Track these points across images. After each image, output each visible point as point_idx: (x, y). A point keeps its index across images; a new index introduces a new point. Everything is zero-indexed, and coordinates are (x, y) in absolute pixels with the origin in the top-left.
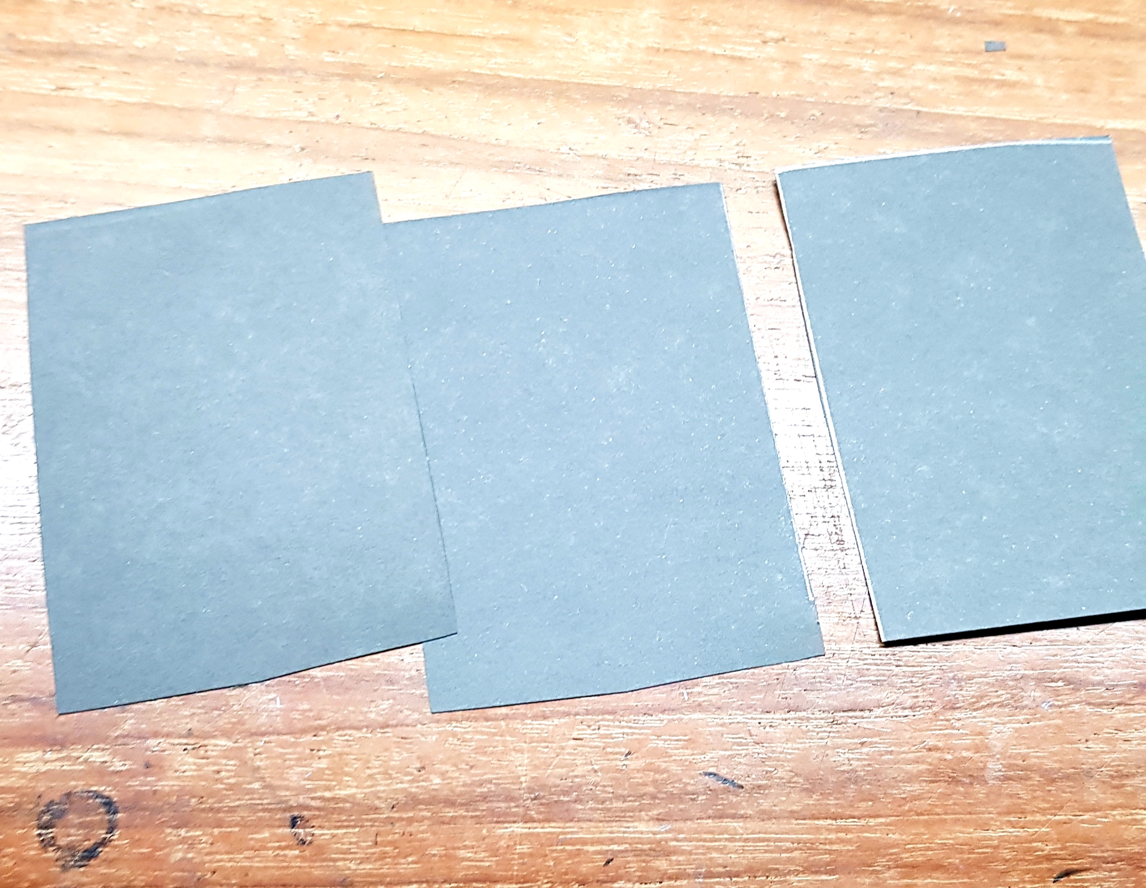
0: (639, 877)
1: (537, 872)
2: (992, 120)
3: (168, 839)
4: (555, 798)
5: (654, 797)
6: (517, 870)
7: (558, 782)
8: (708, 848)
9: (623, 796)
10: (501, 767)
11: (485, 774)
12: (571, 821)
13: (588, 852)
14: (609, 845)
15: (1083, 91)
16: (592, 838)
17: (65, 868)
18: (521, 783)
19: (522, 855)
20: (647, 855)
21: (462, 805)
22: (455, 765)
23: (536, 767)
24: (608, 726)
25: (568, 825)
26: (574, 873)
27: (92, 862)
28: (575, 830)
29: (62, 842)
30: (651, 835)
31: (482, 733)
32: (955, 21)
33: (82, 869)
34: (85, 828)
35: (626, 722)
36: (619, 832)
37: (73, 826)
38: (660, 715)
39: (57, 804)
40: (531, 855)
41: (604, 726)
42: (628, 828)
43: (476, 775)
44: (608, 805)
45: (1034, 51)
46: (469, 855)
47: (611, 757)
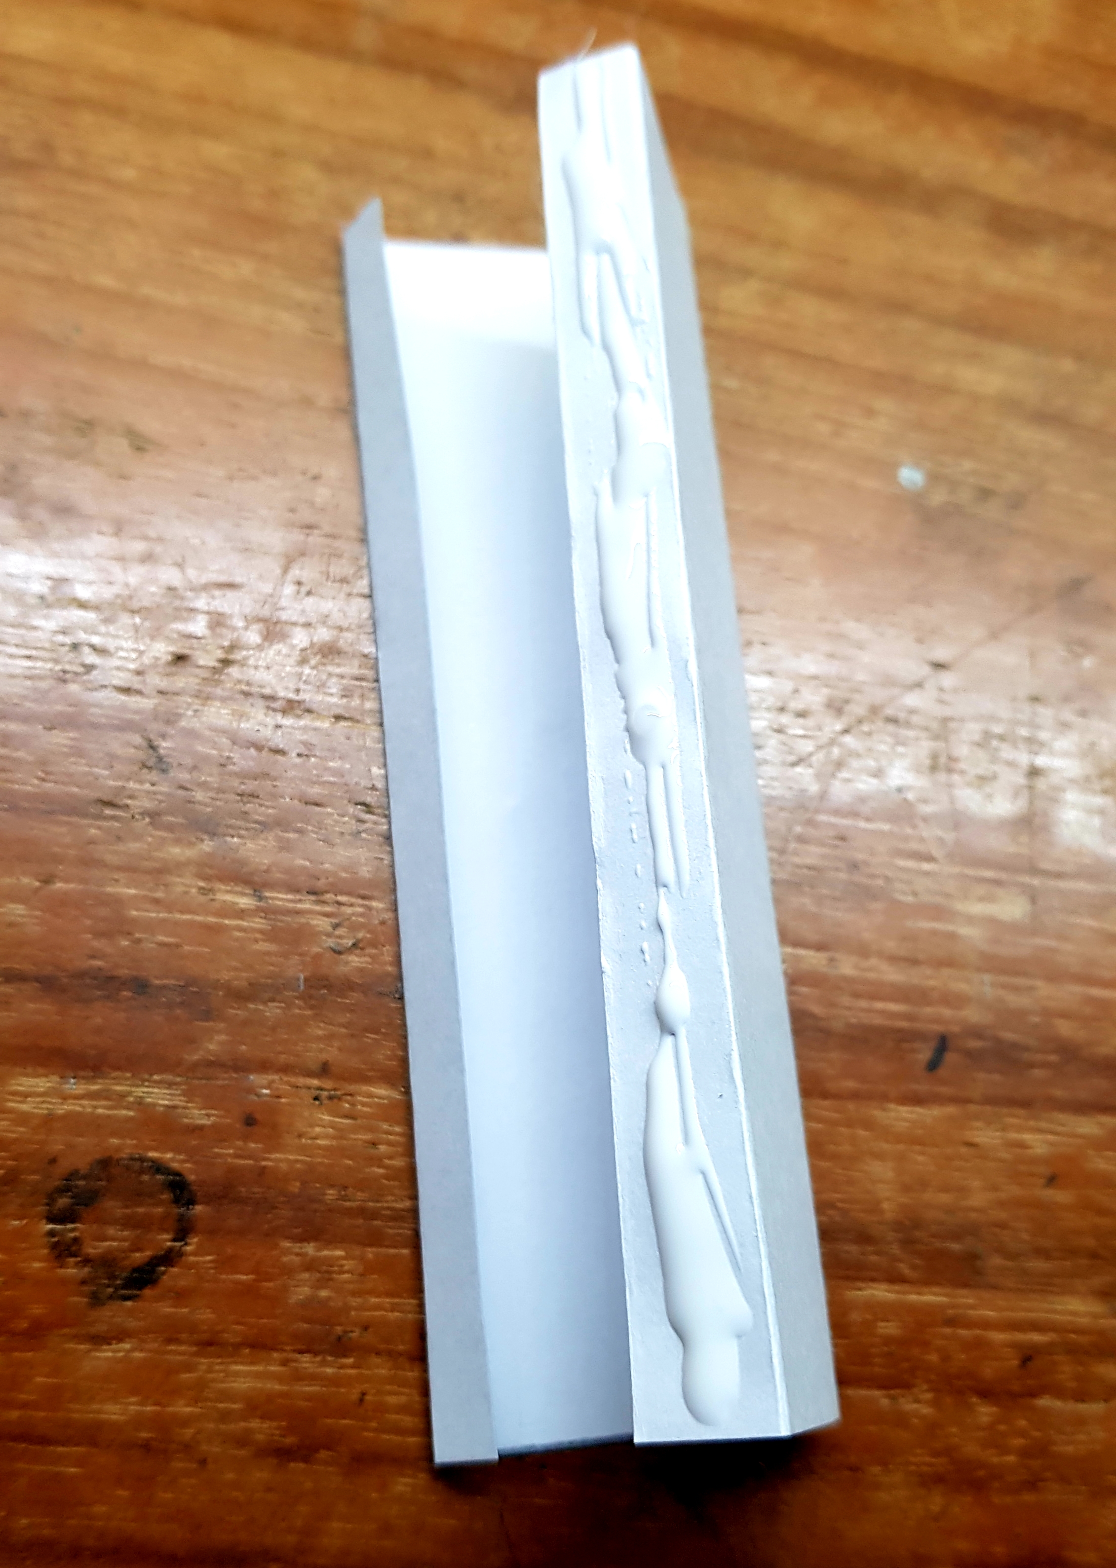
0: (1076, 1389)
1: (912, 1371)
3: (285, 1259)
4: (939, 1244)
5: (1096, 1255)
6: (880, 1366)
7: (941, 1216)
9: (1045, 1249)
12: (966, 1286)
13: (989, 1341)
14: (1026, 1333)
16: (1000, 1319)
17: (96, 1300)
18: (884, 1212)
19: (888, 1340)
20: (1088, 1354)
24: (1021, 1127)
25: (961, 1292)
26: (970, 1376)
27: (147, 1292)
28: (974, 1301)
29: (93, 1249)
30: (1092, 1321)
31: (818, 1119)
33: (129, 1303)
34: (135, 1227)
35: (1049, 1123)
36: (1040, 1311)
37: (114, 1222)
39: (84, 1177)
40: (902, 1340)
41: (1015, 1126)
42: (1057, 1304)
44: (1024, 1263)
47: (1026, 1180)
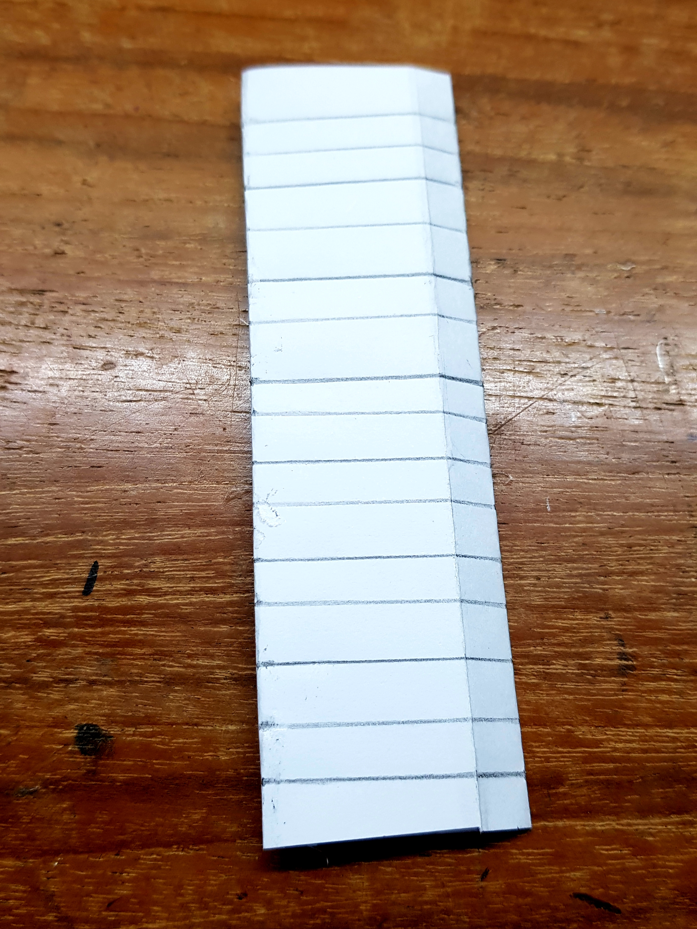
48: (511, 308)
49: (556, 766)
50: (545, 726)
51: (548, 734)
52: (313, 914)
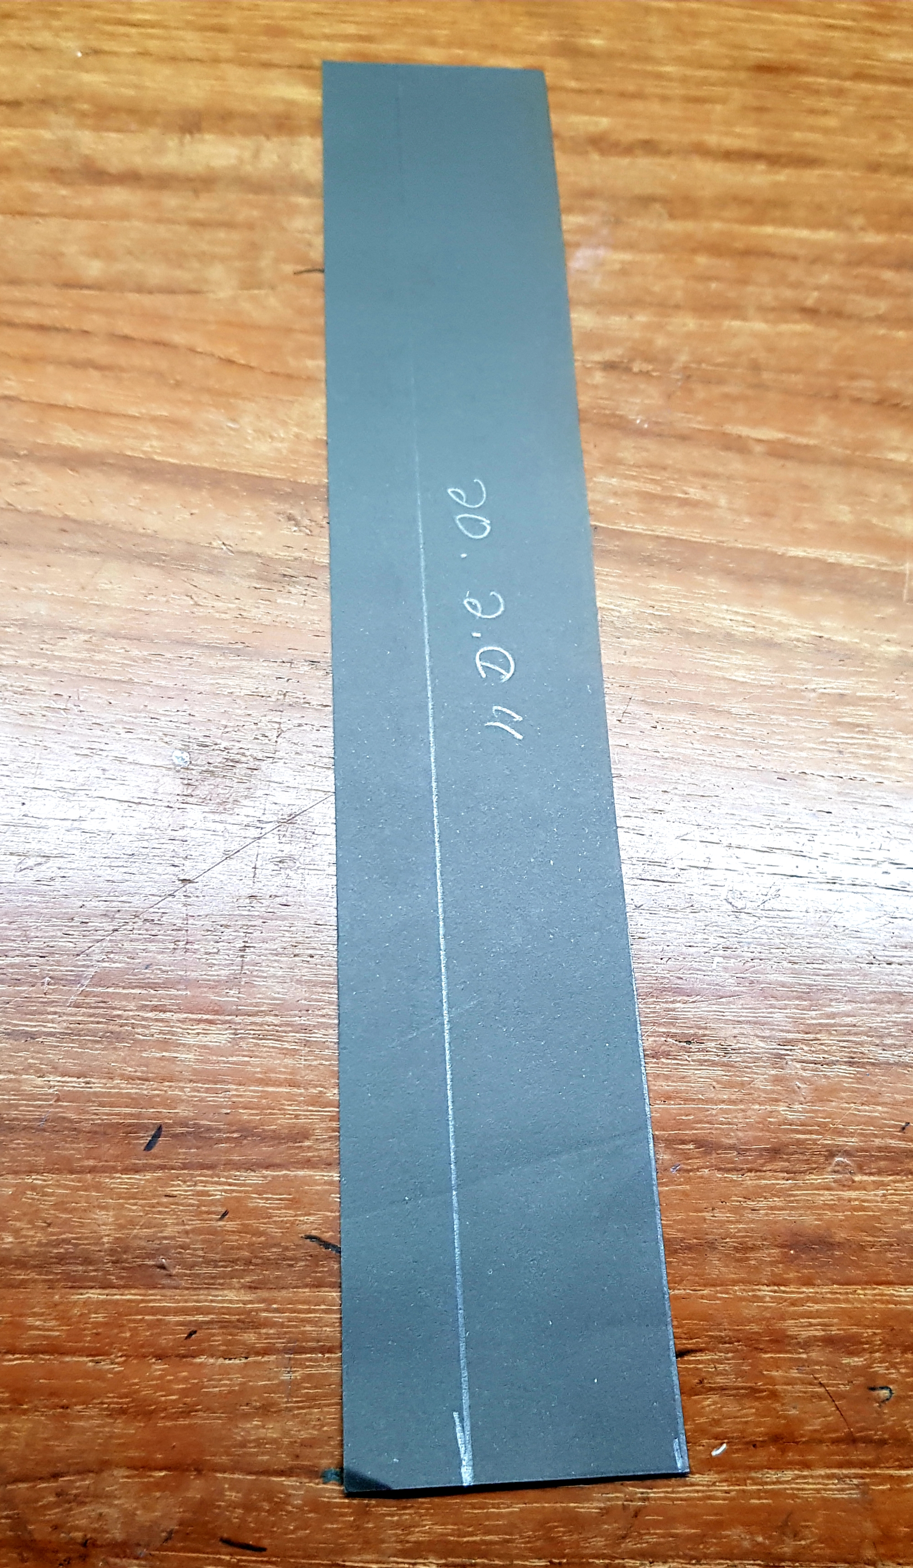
0: (224, 1351)
1: (111, 1344)
2: (670, 540)
4: (139, 1261)
5: (249, 1262)
6: (89, 1342)
7: (143, 1243)
8: (303, 1320)
9: (213, 1261)
10: (82, 1225)
11: (64, 1233)
12: (155, 1288)
13: (169, 1322)
14: (193, 1315)
15: (768, 514)
16: (175, 1308)
18: (103, 1244)
19: (97, 1325)
20: (235, 1327)
21: (35, 1267)
22: (30, 1222)
23: (121, 1227)
24: (206, 1182)
25: (150, 1292)
26: (150, 1346)
28: (158, 1297)
30: (241, 1305)
31: (66, 1187)
32: (641, 433)
35: (227, 1178)
36: (206, 1301)
38: (264, 1172)
40: (105, 1324)
41: (202, 1182)
42: (217, 1296)
43: (53, 1234)
44: (197, 1270)
45: (720, 470)
46: (38, 1323)
47: (205, 1216)
48: (319, 707)
49: (304, 1123)
50: (299, 1087)
51: (301, 1095)
52: (58, 1244)
